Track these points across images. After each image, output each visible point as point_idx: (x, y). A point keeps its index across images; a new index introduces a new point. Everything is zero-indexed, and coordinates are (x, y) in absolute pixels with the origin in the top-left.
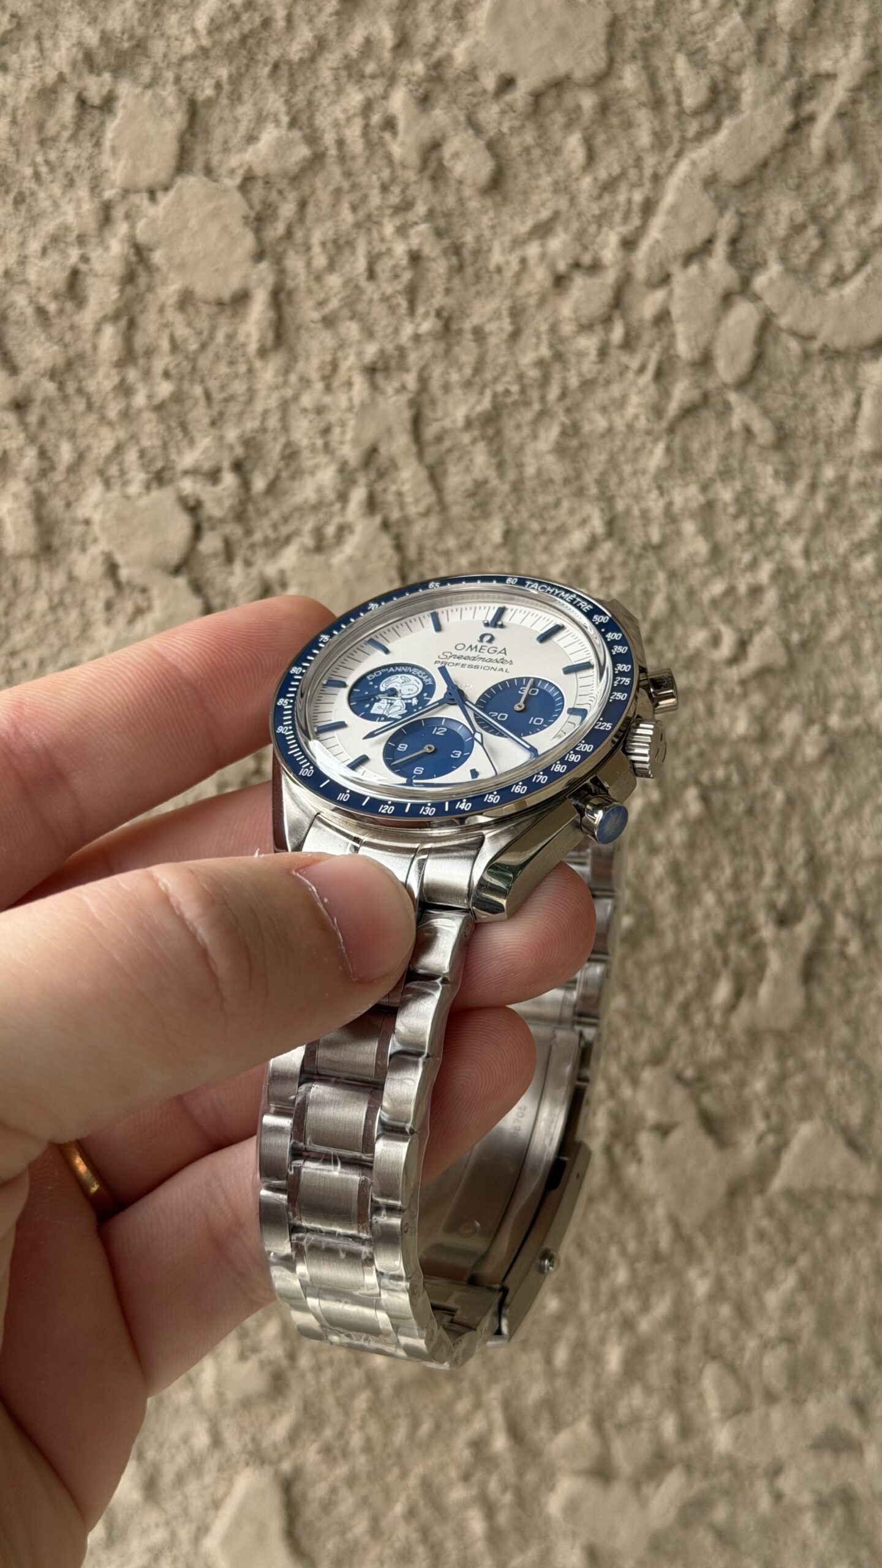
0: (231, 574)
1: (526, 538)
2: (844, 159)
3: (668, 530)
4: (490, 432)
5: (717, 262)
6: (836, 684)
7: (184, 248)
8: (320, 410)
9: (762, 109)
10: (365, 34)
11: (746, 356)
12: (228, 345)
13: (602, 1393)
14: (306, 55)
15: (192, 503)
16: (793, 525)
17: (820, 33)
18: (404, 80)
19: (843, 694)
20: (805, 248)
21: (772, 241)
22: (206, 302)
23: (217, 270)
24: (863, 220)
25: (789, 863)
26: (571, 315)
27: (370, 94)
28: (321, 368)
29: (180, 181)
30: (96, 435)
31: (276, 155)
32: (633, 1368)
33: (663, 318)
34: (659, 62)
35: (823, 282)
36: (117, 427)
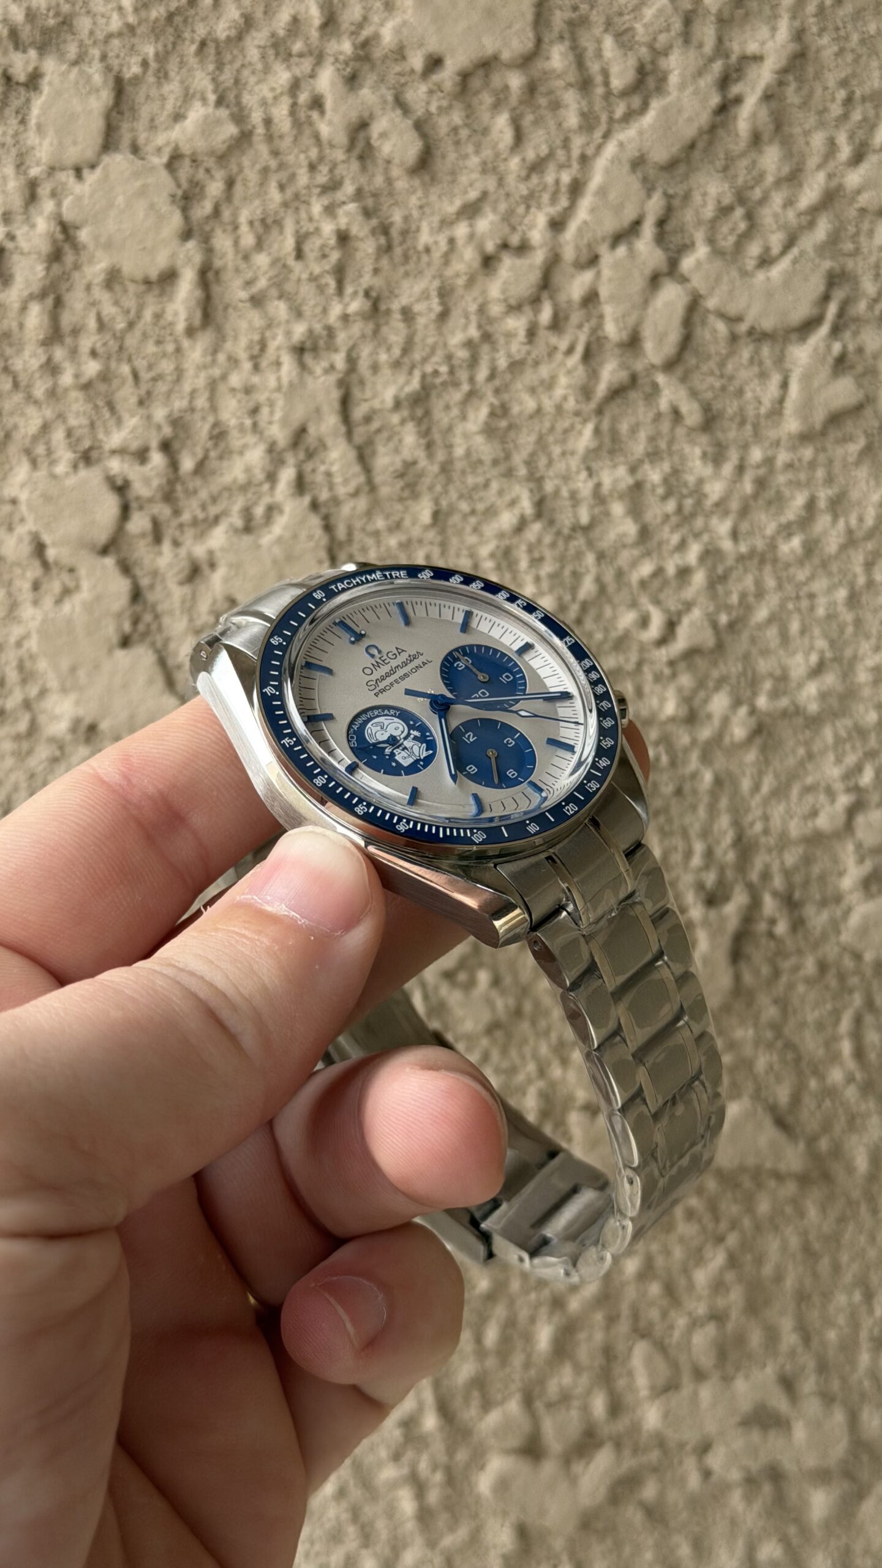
0: (160, 553)
1: (456, 519)
2: (771, 141)
3: (597, 510)
4: (419, 412)
5: (645, 244)
6: (763, 666)
7: (111, 226)
8: (248, 390)
9: (690, 89)
10: (292, 12)
11: (674, 337)
12: (155, 324)
13: (533, 1372)
14: (233, 33)
15: (119, 482)
16: (721, 506)
17: (747, 14)
18: (331, 59)
19: (771, 675)
20: (733, 230)
21: (699, 223)
22: (133, 281)
23: (144, 248)
24: (789, 203)
25: (718, 842)
26: (502, 297)
27: (297, 72)
28: (250, 347)
29: (106, 159)
30: (23, 414)
31: (203, 133)
32: (562, 1348)
33: (591, 299)
34: (586, 42)
35: (750, 264)
36: (44, 406)
